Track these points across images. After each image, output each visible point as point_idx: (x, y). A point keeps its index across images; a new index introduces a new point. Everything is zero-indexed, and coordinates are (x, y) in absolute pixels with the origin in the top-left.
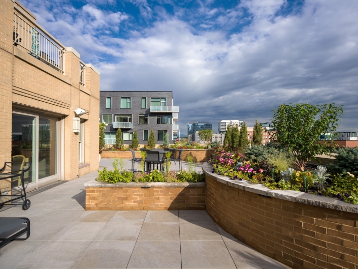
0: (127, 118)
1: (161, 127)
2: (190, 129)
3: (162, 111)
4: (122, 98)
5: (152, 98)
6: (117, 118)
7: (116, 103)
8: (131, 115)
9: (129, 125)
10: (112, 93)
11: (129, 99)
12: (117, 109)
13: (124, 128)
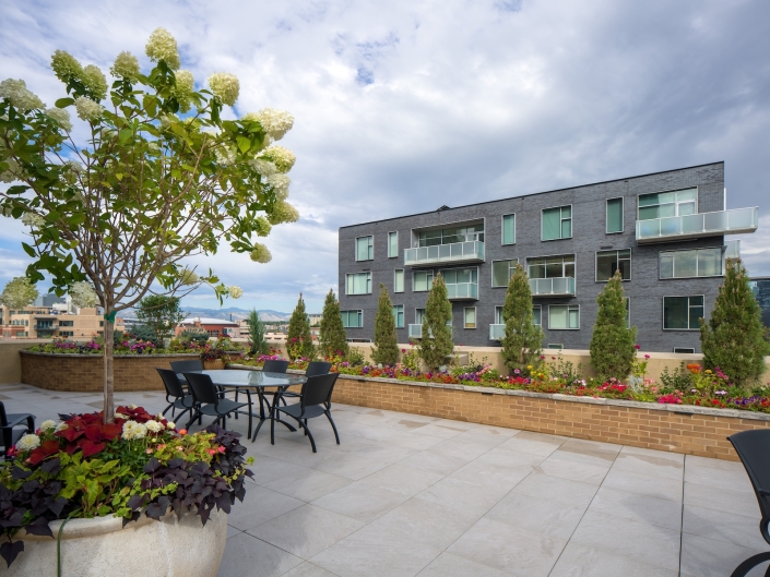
0: (561, 266)
1: (679, 289)
3: (682, 233)
4: (545, 211)
5: (641, 197)
6: (532, 269)
7: (528, 228)
8: (571, 257)
9: (566, 286)
10: (519, 202)
11: (567, 213)
12: (531, 244)
13: (552, 293)
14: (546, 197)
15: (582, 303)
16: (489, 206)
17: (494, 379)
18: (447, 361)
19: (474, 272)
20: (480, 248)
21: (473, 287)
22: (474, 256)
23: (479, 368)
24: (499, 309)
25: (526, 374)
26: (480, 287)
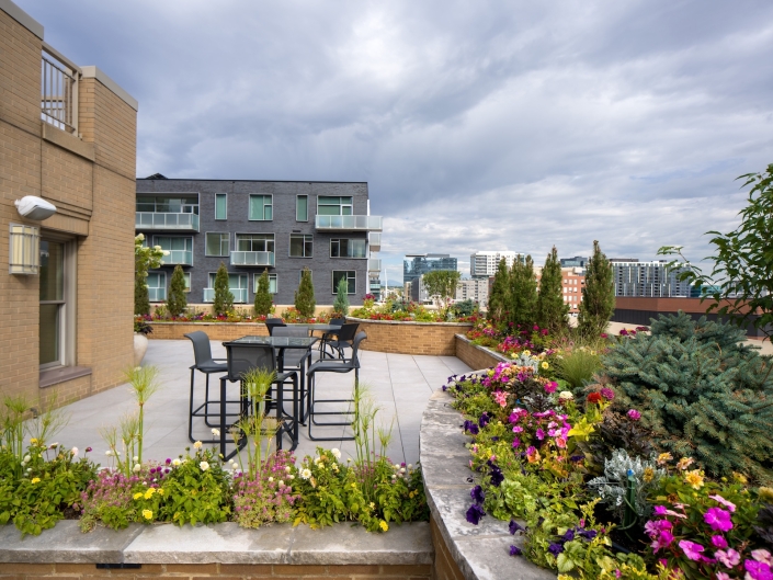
0: (264, 242)
1: (342, 265)
2: (409, 269)
3: (343, 228)
4: (252, 196)
5: (320, 197)
6: (241, 242)
7: (237, 208)
8: (271, 236)
9: (267, 259)
10: (230, 185)
11: (268, 200)
12: (240, 222)
13: (257, 264)
14: (253, 184)
15: (279, 272)
16: (204, 183)
17: (209, 318)
18: (183, 311)
19: (189, 241)
20: (195, 220)
21: (188, 255)
22: (189, 227)
23: (202, 314)
24: (213, 275)
25: (226, 316)
26: (195, 255)
